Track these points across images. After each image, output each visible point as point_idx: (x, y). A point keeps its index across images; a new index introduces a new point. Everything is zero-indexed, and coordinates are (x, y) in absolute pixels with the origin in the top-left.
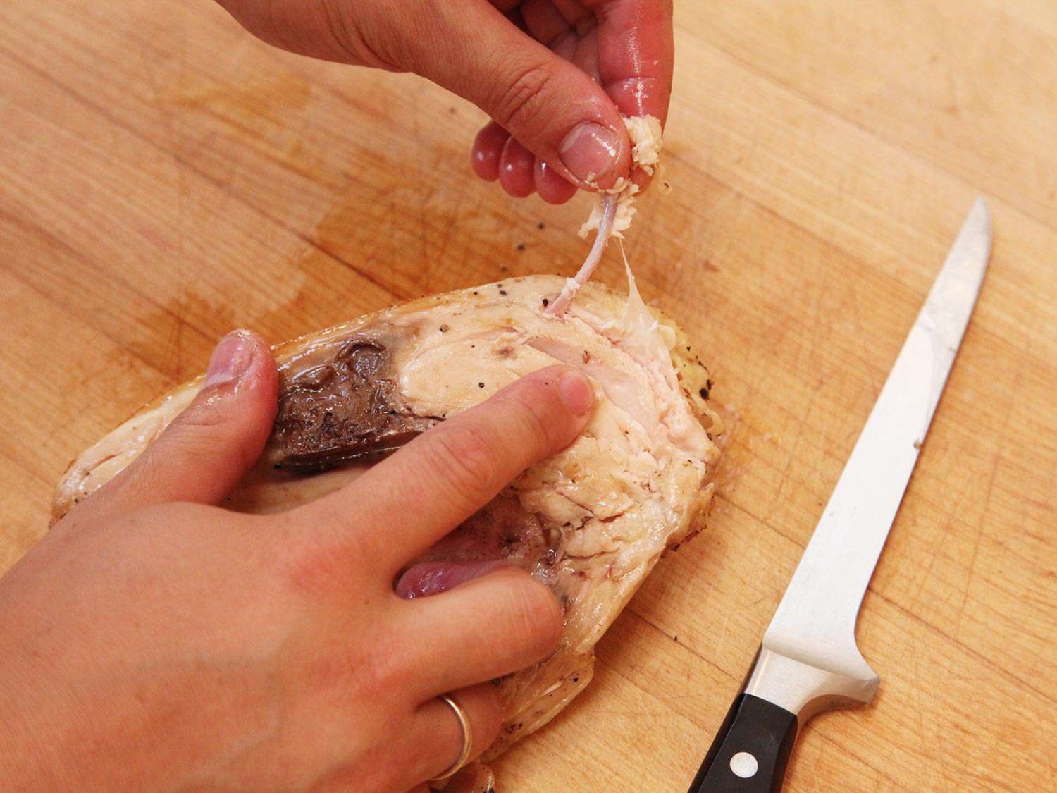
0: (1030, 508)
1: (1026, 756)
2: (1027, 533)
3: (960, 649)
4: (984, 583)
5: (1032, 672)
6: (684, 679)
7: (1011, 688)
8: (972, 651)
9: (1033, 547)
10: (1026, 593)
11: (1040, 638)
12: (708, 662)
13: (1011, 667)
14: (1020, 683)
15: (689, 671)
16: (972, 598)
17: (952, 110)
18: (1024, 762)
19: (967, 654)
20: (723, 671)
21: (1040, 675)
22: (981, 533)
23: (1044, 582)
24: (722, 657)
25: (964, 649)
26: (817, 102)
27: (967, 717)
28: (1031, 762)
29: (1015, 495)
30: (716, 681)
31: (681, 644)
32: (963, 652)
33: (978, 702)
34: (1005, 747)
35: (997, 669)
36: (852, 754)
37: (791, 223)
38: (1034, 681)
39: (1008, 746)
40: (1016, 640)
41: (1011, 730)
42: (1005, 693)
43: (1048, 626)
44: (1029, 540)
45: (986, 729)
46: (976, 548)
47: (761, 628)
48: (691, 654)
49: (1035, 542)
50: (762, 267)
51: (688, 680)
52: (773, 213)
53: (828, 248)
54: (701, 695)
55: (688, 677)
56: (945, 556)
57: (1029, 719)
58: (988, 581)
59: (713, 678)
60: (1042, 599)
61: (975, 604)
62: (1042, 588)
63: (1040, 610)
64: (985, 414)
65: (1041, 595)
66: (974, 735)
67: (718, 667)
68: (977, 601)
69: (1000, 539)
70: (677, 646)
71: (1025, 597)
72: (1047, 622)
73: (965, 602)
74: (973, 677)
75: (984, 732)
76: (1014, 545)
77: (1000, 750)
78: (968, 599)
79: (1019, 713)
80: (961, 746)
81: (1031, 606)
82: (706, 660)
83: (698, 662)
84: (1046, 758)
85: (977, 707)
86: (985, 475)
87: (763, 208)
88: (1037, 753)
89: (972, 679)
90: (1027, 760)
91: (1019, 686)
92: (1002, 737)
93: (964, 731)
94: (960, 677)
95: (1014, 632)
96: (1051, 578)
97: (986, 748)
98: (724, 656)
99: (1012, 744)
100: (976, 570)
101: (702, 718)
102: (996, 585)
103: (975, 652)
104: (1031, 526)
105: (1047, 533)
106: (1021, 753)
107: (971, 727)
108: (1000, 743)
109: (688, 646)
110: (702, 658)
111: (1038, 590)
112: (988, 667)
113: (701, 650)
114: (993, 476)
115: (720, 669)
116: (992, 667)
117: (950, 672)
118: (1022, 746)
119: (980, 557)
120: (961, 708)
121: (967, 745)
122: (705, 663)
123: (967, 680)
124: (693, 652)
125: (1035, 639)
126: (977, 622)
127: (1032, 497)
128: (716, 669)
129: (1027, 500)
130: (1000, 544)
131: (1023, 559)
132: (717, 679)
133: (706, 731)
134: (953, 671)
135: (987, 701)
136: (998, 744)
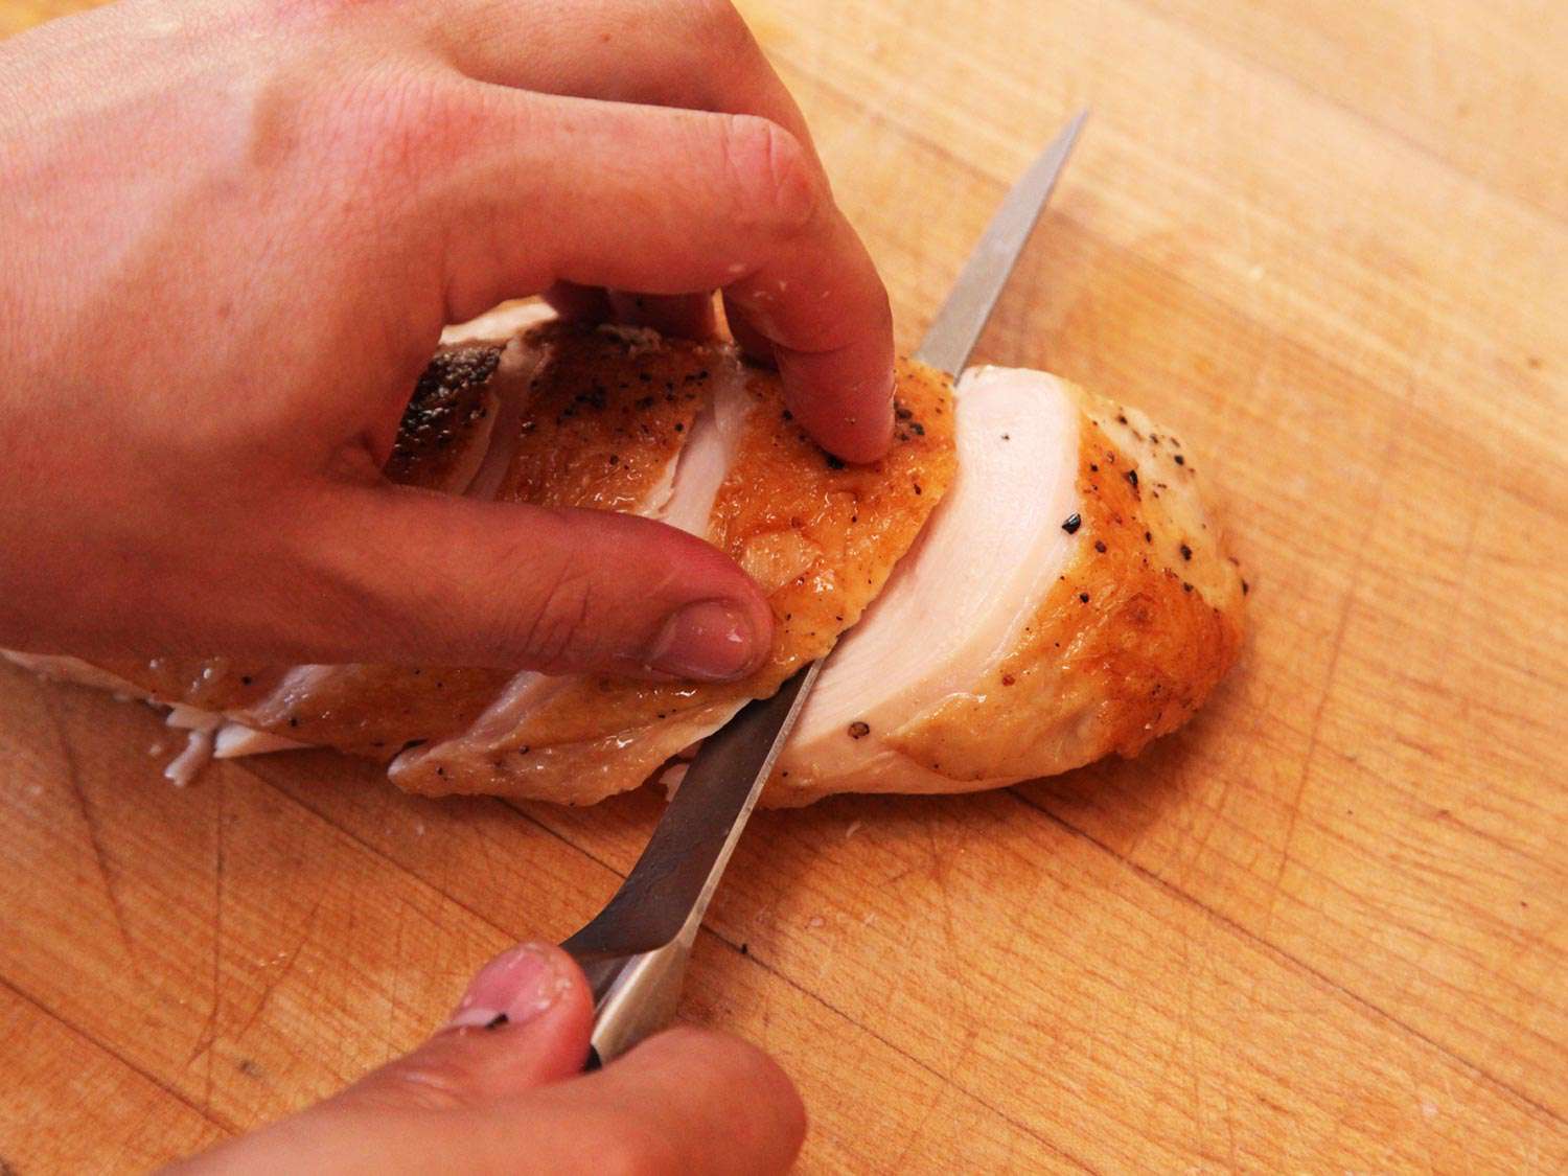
0: (1406, 693)
1: (1389, 1152)
2: (1401, 739)
3: (1271, 957)
4: (1318, 833)
5: (1403, 995)
7: (1364, 1027)
8: (1293, 959)
9: (1411, 766)
10: (1394, 849)
11: (1420, 933)
12: (805, 991)
13: (1365, 991)
14: (1380, 1016)
15: (768, 1009)
16: (1296, 862)
18: (1384, 1162)
19: (1284, 965)
20: (831, 1007)
21: (1419, 1001)
22: (1315, 742)
23: (1429, 829)
24: (829, 981)
25: (1279, 957)
27: (1282, 1081)
28: (1397, 1163)
29: (1380, 669)
30: (817, 1025)
31: (754, 959)
32: (1277, 963)
33: (1304, 1053)
34: (1351, 1137)
35: (1338, 992)
36: (1066, 1155)
37: (974, 172)
38: (1407, 1012)
39: (1358, 1135)
40: (1375, 937)
41: (1363, 1104)
42: (1352, 1036)
43: (1436, 910)
44: (1406, 753)
45: (1317, 1104)
46: (1306, 769)
47: (903, 926)
48: (773, 978)
49: (1417, 755)
50: (918, 255)
51: (766, 1025)
52: (943, 154)
54: (791, 1054)
55: (766, 1019)
56: (1247, 784)
57: (1394, 1084)
58: (1325, 829)
59: (812, 1021)
60: (1426, 861)
61: (1301, 872)
62: (1427, 840)
63: (1420, 881)
64: (1326, 519)
65: (1423, 853)
66: (1294, 1115)
67: (821, 1000)
68: (1305, 867)
69: (1349, 753)
70: (745, 962)
71: (1393, 857)
72: (1433, 903)
73: (1282, 868)
74: (1294, 1007)
75: (1312, 1110)
76: (1373, 761)
77: (1341, 1141)
78: (1289, 863)
79: (1378, 1073)
80: (1270, 1136)
81: (1404, 873)
82: (799, 988)
83: (785, 992)
84: (1425, 1155)
85: (1299, 1062)
86: (1326, 633)
87: (923, 143)
88: (1409, 1146)
89: (1292, 1011)
90: (1390, 1158)
91: (1376, 1023)
92: (1346, 1120)
93: (1275, 1108)
94: (1269, 1009)
95: (1371, 923)
96: (1443, 822)
97: (1315, 1137)
98: (833, 979)
99: (1364, 1130)
100: (1303, 808)
102: (1339, 837)
103: (1299, 962)
104: (1408, 725)
105: (1437, 738)
106: (1380, 1148)
107: (1290, 1101)
108: (1344, 1130)
109: (765, 961)
110: (792, 983)
111: (1417, 844)
112: (1322, 989)
113: (790, 969)
114: (1340, 636)
115: (825, 1004)
116: (1330, 988)
117: (1252, 1000)
118: (1382, 1134)
119: (1311, 786)
120: (1272, 1067)
121: (1281, 1134)
122: (798, 994)
123: (1284, 1013)
124: (776, 973)
125: (1410, 935)
126: (1302, 904)
127: (1411, 673)
128: (818, 1004)
129: (1402, 678)
130: (1351, 760)
131: (1391, 786)
132: (819, 1022)
134: (1258, 998)
135: (1319, 1052)
136: (1337, 1131)
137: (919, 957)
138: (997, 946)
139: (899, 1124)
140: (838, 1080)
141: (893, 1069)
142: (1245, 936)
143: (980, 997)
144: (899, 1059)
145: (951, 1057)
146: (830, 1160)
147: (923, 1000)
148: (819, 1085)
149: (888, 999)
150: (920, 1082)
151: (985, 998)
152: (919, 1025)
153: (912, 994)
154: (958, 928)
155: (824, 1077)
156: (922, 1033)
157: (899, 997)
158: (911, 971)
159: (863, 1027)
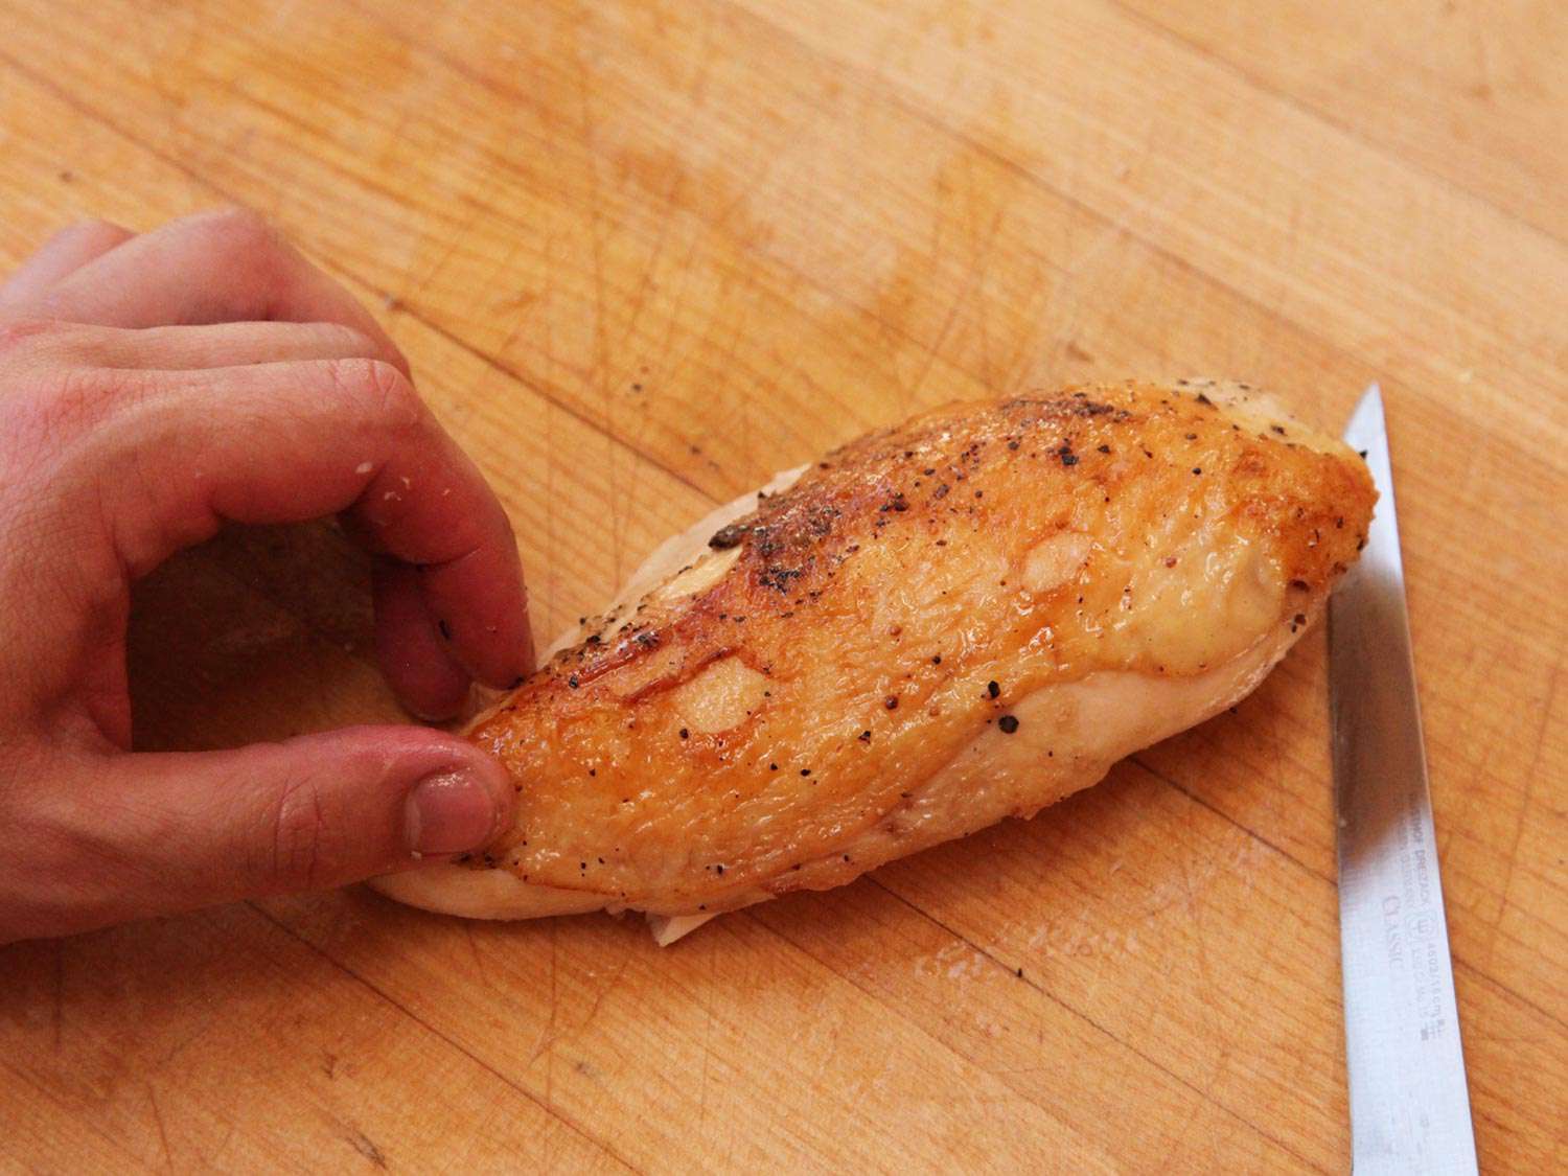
3: (1493, 991)
4: (1535, 880)
6: (1033, 1040)
8: (1513, 993)
12: (1074, 1012)
15: (1043, 1027)
16: (1512, 905)
17: (1481, 92)
19: (1506, 999)
20: (1099, 1028)
22: (1528, 797)
24: (1098, 1004)
25: (1500, 990)
26: (1256, 80)
27: (1503, 1101)
30: (1086, 1043)
31: (1029, 982)
32: (1499, 996)
33: (1525, 1079)
35: (1555, 1022)
36: (1314, 1166)
45: (1538, 1124)
46: (1521, 822)
47: (1161, 956)
48: (1046, 999)
51: (1041, 1043)
53: (1273, 321)
54: (1062, 1067)
55: (1041, 1037)
56: (1468, 834)
58: (1539, 877)
59: (1081, 1039)
61: (1519, 914)
64: (1535, 598)
66: (1517, 1134)
67: (1090, 1021)
68: (1523, 911)
69: (1560, 807)
70: (1022, 984)
73: (1502, 912)
74: (1514, 1037)
75: (1534, 1129)
78: (1507, 907)
80: (1496, 1152)
82: (1069, 1009)
83: (1057, 1012)
85: (1521, 1087)
86: (1537, 700)
87: (1166, 255)
89: (1514, 1041)
92: (1561, 1137)
93: (1500, 1127)
94: (1493, 1038)
97: (1537, 1155)
98: (1100, 1001)
100: (1519, 857)
101: (1064, 1105)
102: (1554, 885)
103: (1519, 996)
107: (1512, 1120)
109: (1040, 985)
110: (1064, 1005)
112: (1540, 1021)
113: (1061, 992)
114: (1549, 704)
115: (1093, 1024)
116: (1547, 1019)
119: (1526, 837)
120: (1495, 1089)
121: (1503, 1149)
122: (1069, 1015)
124: (1049, 995)
126: (1521, 945)
128: (1087, 1024)
130: (1560, 815)
132: (1088, 1040)
133: (1071, 1127)
134: (1482, 1027)
135: (1538, 1077)
136: (1556, 1150)
137: (1177, 984)
138: (1246, 975)
139: (1162, 1135)
140: (1106, 1093)
141: (1156, 1083)
142: (1469, 972)
143: (1233, 1021)
144: (1160, 1075)
145: (1208, 1075)
146: (1099, 1163)
147: (1181, 1023)
148: (1088, 1097)
149: (1150, 1020)
150: (1179, 1096)
151: (1237, 1022)
152: (1178, 1045)
153: (1171, 1016)
154: (1211, 958)
155: (1094, 1089)
156: (1181, 1052)
157: (1159, 1019)
158: (1171, 997)
159: (1127, 1045)
